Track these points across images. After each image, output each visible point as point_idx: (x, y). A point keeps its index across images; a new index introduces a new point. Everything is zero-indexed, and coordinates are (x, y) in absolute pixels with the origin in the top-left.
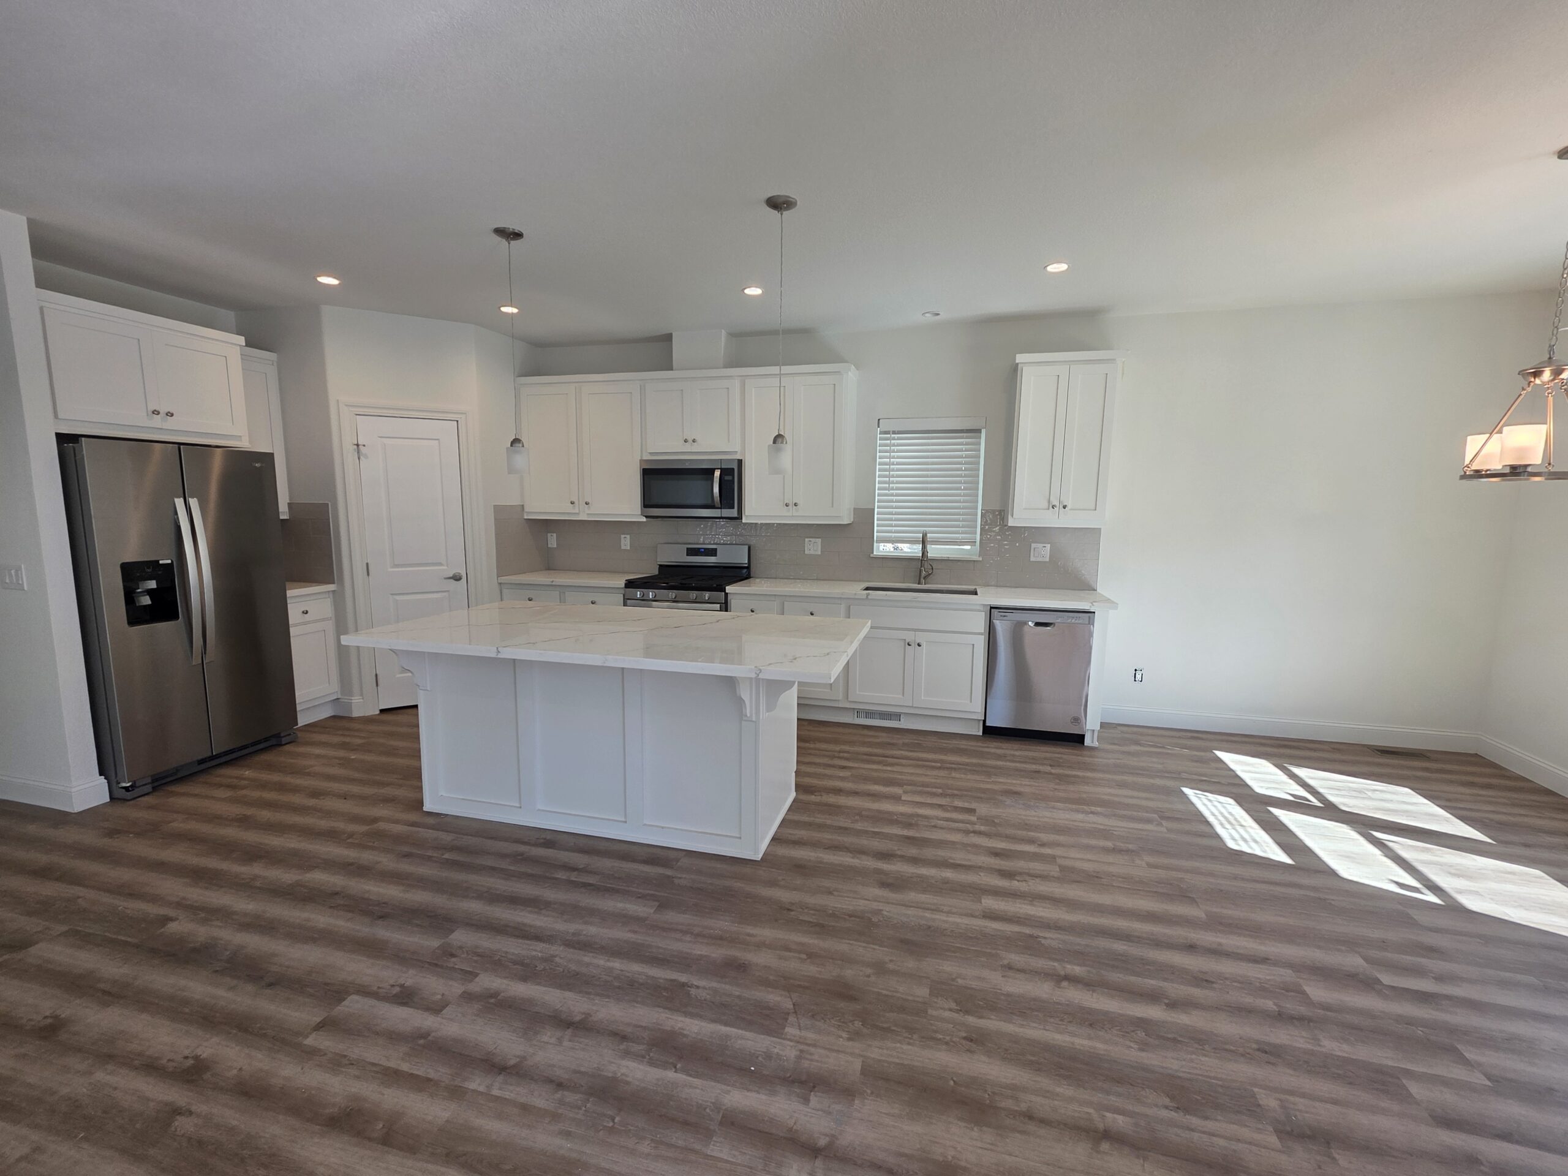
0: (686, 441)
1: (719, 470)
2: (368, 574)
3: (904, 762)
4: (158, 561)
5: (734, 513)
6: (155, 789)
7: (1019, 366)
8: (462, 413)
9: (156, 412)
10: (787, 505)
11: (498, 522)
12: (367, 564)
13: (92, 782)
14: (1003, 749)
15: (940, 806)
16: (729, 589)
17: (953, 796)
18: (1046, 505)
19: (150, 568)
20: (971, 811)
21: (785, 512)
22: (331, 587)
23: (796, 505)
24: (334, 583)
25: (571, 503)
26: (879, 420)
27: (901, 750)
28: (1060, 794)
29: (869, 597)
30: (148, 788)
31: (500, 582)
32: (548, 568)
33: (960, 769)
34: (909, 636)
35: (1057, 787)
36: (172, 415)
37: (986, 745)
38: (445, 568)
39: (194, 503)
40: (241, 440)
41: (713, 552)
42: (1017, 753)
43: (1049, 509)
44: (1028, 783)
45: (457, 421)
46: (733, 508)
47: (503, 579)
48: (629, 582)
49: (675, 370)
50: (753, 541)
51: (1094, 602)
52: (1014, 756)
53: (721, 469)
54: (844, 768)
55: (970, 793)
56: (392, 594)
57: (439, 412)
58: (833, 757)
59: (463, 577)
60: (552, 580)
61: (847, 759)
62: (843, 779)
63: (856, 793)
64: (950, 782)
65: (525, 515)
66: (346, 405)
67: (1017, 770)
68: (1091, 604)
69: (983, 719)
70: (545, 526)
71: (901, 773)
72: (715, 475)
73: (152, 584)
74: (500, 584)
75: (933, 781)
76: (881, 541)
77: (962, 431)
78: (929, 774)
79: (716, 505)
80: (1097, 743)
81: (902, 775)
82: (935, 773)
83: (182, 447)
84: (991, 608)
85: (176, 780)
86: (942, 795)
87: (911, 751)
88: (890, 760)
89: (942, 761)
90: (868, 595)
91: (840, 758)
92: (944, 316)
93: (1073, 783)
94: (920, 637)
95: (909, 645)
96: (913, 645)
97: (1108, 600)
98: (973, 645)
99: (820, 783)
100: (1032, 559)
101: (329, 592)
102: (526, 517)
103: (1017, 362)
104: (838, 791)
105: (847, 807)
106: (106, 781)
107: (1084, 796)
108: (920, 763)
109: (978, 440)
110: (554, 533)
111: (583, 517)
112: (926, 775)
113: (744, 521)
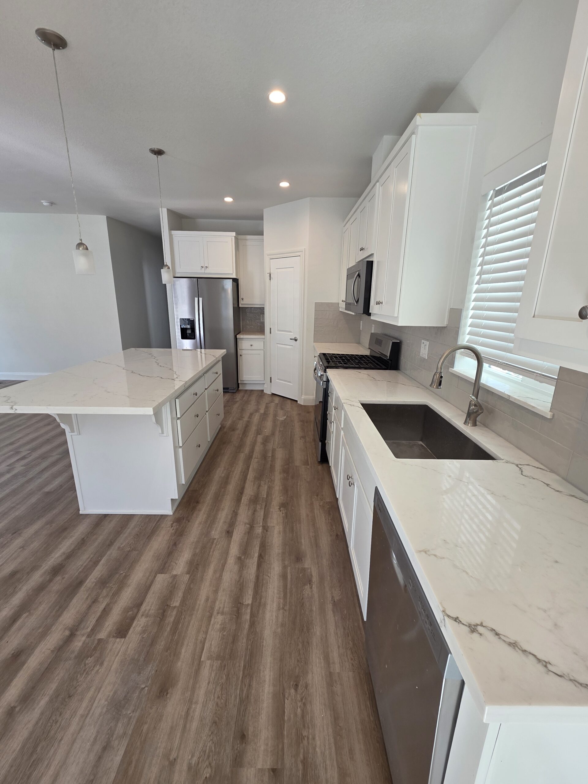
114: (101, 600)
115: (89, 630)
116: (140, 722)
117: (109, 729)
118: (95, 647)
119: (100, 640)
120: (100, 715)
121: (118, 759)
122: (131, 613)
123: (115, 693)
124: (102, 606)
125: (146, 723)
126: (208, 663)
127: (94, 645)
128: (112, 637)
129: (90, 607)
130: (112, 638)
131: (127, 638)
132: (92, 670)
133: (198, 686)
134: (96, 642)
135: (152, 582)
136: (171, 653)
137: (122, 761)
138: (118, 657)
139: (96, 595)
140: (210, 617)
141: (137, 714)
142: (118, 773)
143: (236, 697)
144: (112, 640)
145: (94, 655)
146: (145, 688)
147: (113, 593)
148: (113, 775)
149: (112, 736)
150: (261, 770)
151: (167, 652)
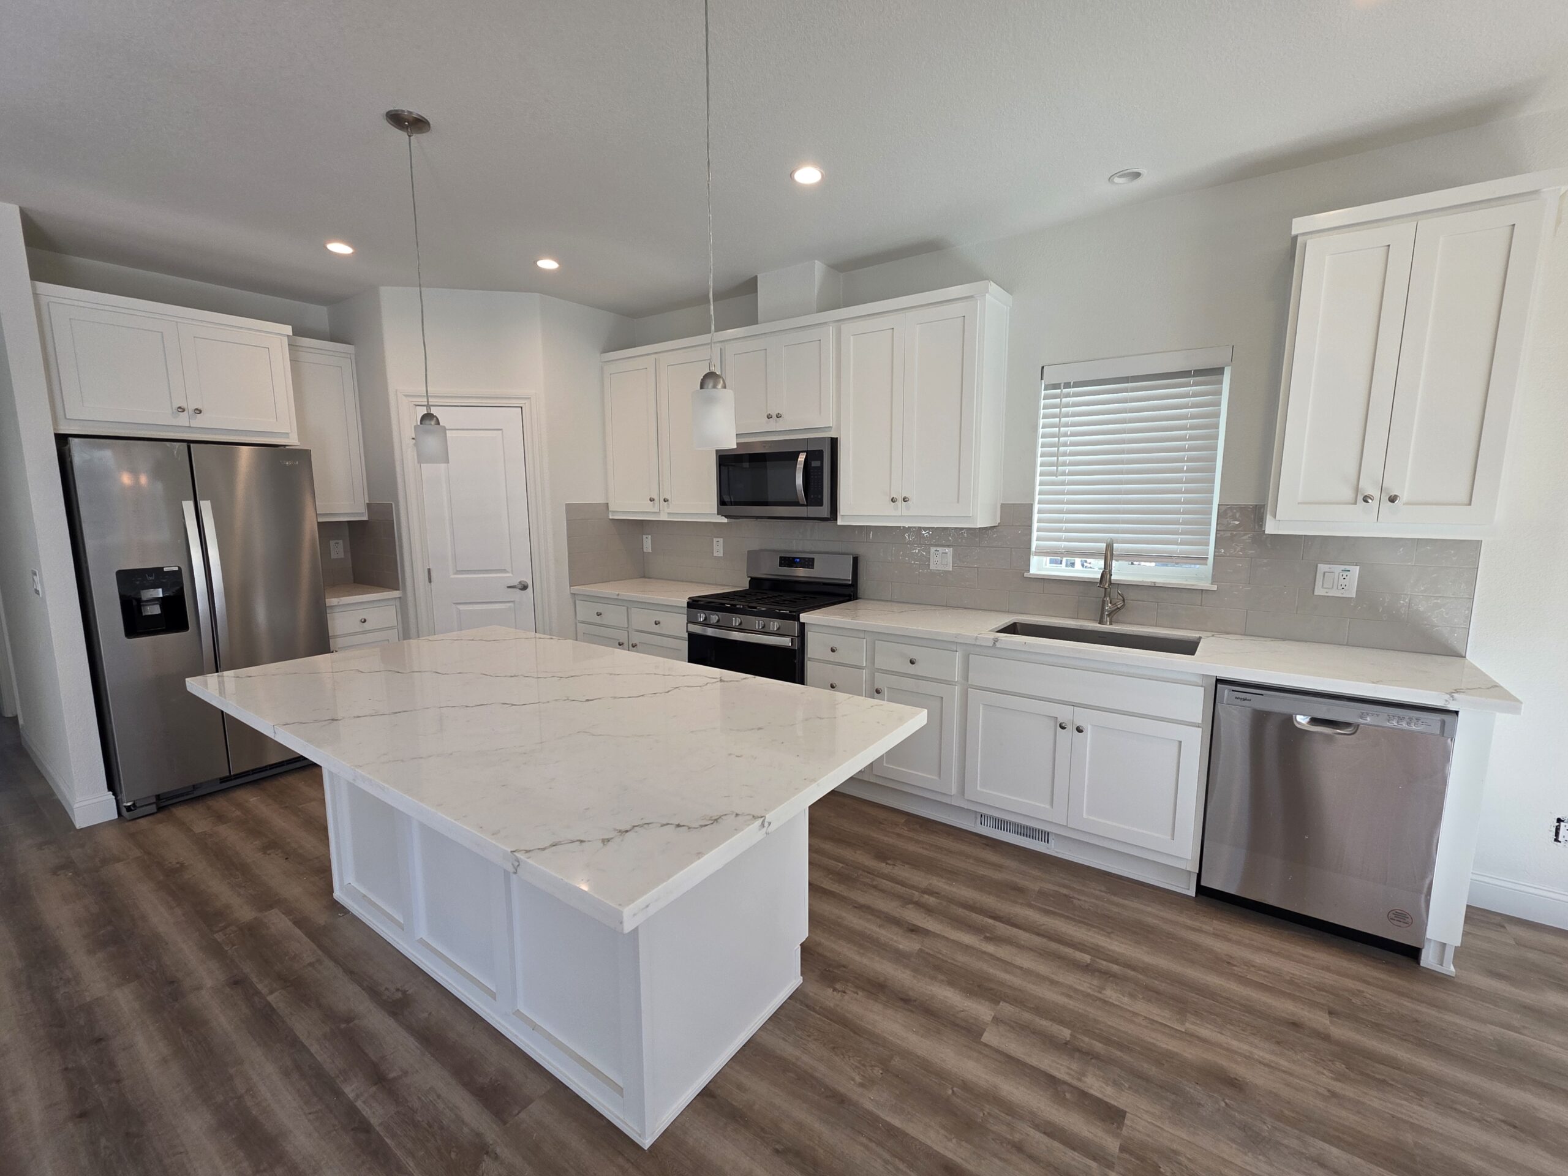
0: (769, 417)
1: (805, 454)
2: (430, 581)
3: (1024, 936)
4: (163, 568)
5: (824, 511)
6: (160, 809)
7: (1299, 239)
8: (526, 398)
9: (181, 409)
10: (893, 500)
11: (570, 522)
12: (429, 570)
13: (97, 798)
14: (1229, 940)
15: (1051, 1082)
16: (804, 617)
17: (1088, 1056)
18: (1349, 494)
19: (156, 576)
20: (1112, 1116)
21: (890, 510)
22: (396, 594)
23: (905, 500)
24: (399, 590)
25: (651, 500)
26: (1043, 368)
27: (1030, 906)
28: (1344, 1113)
29: (998, 645)
30: (153, 808)
31: (572, 592)
32: (644, 576)
33: (1126, 979)
34: (1064, 714)
35: (1338, 1087)
36: (200, 412)
37: (1196, 924)
38: (510, 575)
39: (206, 506)
40: (288, 438)
41: (808, 563)
42: (1260, 959)
43: (1355, 503)
44: (1268, 1057)
45: (521, 407)
46: (821, 505)
47: (575, 589)
48: (694, 601)
49: (761, 323)
50: (860, 550)
51: (1457, 691)
52: (1249, 964)
53: (807, 452)
54: (914, 930)
55: (1126, 1057)
56: (454, 603)
57: (497, 398)
58: (907, 901)
59: (529, 587)
60: (617, 593)
61: (929, 910)
62: (899, 957)
63: (904, 1001)
64: (1093, 1012)
65: (610, 513)
66: (406, 396)
67: (1248, 1009)
68: (1447, 697)
69: (1197, 871)
70: (638, 527)
71: (1006, 965)
72: (799, 459)
73: (159, 593)
74: (573, 594)
75: (1062, 1000)
76: (1041, 552)
77: (1185, 374)
78: (1061, 980)
79: (801, 503)
80: (1452, 968)
81: (1006, 971)
82: (1070, 979)
83: (192, 445)
84: (1219, 681)
85: (192, 799)
86: (1067, 1048)
87: (1047, 912)
88: (1002, 929)
89: (1096, 951)
90: (996, 640)
91: (918, 905)
92: (1150, 178)
93: (1382, 1084)
94: (1081, 717)
95: (1063, 728)
96: (1069, 727)
97: (1493, 689)
98: (1180, 742)
99: (857, 958)
100: (1319, 591)
101: (395, 598)
102: (611, 517)
103: (1294, 232)
104: (877, 988)
105: (876, 1039)
106: (114, 797)
107: (1409, 1138)
108: (1054, 946)
109: (1220, 386)
110: (649, 534)
111: (664, 517)
112: (1053, 983)
113: (839, 522)
114: (1017, 1137)
115: (1094, 1164)
116: (1280, 1117)
117: (1293, 1157)
118: (1137, 1159)
119: (1123, 1149)
120: (1271, 1165)
121: (1335, 1151)
122: (1068, 1096)
123: (1233, 1140)
124: (1038, 1136)
125: (1282, 1112)
126: (1187, 1025)
127: (1133, 1160)
128: (1119, 1131)
129: (1033, 1158)
130: (1122, 1130)
131: (1127, 1110)
132: (1186, 1167)
133: (1225, 1045)
134: (1125, 1156)
135: (998, 1051)
136: (1167, 1061)
137: (1338, 1147)
138: (1165, 1128)
139: (1001, 1143)
140: (1105, 1002)
141: (1268, 1119)
142: (1353, 1154)
143: (1243, 1015)
144: (1125, 1132)
145: (1154, 1162)
146: (1225, 1103)
147: (1007, 1114)
148: (1357, 1160)
149: (1303, 1153)
150: (1331, 1022)
151: (1164, 1065)
